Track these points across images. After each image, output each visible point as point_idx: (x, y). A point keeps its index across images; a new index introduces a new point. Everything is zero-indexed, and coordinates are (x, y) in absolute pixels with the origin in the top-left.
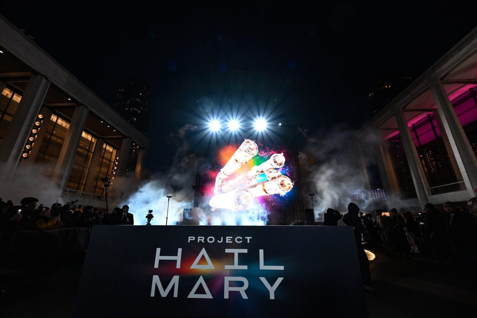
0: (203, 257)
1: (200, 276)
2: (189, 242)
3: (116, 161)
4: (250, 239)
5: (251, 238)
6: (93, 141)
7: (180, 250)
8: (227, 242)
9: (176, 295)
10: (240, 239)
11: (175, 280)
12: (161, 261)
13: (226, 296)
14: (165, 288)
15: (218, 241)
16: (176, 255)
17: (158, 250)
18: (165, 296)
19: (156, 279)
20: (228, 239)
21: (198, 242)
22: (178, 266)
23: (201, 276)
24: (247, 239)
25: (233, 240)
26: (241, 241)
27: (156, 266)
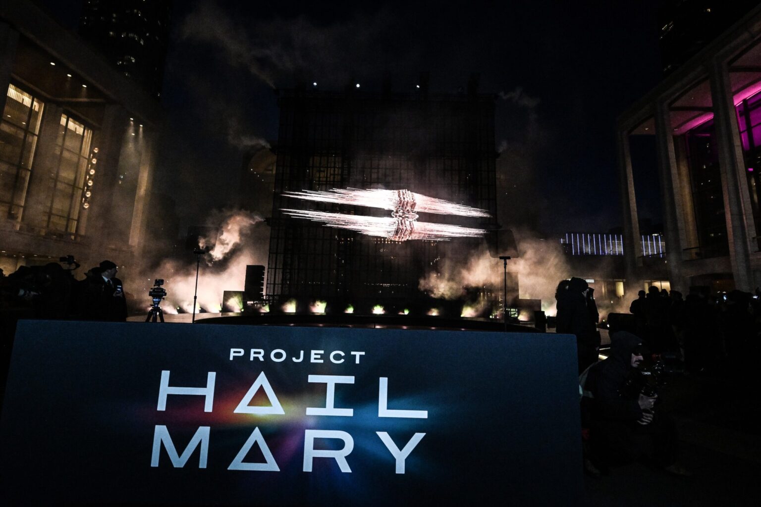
0: (261, 390)
1: (254, 429)
2: (231, 359)
3: (93, 157)
4: (361, 356)
5: (363, 353)
6: (37, 109)
7: (212, 376)
8: (313, 361)
9: (203, 464)
10: (339, 355)
11: (203, 434)
12: (170, 397)
13: (308, 467)
14: (180, 451)
15: (294, 359)
16: (205, 386)
17: (165, 375)
18: (182, 466)
19: (161, 433)
20: (315, 354)
21: (252, 359)
22: (209, 407)
23: (257, 429)
24: (355, 356)
25: (325, 357)
26: (343, 360)
27: (162, 406)
